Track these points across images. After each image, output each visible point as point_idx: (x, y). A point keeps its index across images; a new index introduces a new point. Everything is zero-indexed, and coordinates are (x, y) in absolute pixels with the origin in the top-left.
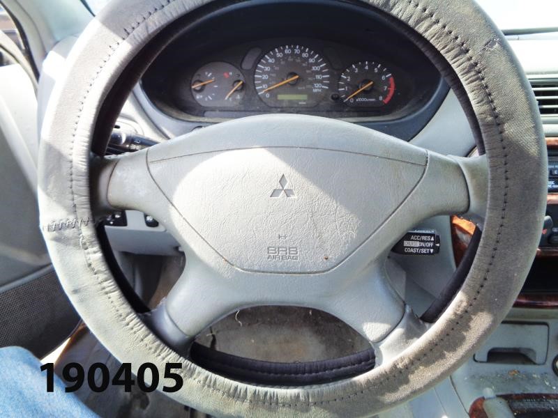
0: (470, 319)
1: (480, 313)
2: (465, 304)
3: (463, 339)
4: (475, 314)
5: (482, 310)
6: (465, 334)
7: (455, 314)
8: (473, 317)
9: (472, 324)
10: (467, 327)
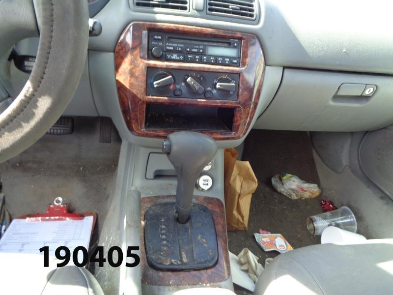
0: (37, 101)
1: (43, 97)
2: (31, 90)
3: (33, 114)
4: (40, 97)
5: (44, 95)
6: (34, 111)
7: (25, 96)
8: (39, 99)
9: (39, 104)
10: (36, 107)
